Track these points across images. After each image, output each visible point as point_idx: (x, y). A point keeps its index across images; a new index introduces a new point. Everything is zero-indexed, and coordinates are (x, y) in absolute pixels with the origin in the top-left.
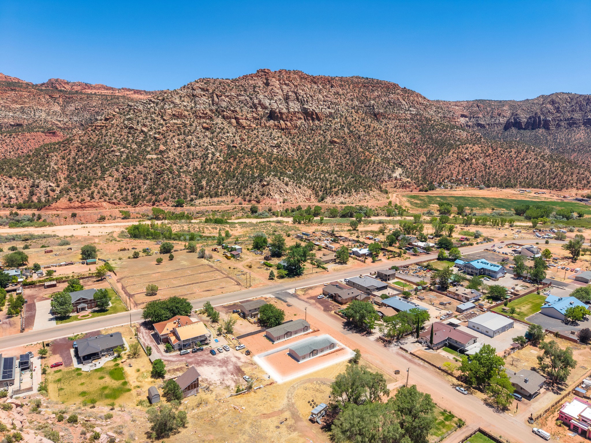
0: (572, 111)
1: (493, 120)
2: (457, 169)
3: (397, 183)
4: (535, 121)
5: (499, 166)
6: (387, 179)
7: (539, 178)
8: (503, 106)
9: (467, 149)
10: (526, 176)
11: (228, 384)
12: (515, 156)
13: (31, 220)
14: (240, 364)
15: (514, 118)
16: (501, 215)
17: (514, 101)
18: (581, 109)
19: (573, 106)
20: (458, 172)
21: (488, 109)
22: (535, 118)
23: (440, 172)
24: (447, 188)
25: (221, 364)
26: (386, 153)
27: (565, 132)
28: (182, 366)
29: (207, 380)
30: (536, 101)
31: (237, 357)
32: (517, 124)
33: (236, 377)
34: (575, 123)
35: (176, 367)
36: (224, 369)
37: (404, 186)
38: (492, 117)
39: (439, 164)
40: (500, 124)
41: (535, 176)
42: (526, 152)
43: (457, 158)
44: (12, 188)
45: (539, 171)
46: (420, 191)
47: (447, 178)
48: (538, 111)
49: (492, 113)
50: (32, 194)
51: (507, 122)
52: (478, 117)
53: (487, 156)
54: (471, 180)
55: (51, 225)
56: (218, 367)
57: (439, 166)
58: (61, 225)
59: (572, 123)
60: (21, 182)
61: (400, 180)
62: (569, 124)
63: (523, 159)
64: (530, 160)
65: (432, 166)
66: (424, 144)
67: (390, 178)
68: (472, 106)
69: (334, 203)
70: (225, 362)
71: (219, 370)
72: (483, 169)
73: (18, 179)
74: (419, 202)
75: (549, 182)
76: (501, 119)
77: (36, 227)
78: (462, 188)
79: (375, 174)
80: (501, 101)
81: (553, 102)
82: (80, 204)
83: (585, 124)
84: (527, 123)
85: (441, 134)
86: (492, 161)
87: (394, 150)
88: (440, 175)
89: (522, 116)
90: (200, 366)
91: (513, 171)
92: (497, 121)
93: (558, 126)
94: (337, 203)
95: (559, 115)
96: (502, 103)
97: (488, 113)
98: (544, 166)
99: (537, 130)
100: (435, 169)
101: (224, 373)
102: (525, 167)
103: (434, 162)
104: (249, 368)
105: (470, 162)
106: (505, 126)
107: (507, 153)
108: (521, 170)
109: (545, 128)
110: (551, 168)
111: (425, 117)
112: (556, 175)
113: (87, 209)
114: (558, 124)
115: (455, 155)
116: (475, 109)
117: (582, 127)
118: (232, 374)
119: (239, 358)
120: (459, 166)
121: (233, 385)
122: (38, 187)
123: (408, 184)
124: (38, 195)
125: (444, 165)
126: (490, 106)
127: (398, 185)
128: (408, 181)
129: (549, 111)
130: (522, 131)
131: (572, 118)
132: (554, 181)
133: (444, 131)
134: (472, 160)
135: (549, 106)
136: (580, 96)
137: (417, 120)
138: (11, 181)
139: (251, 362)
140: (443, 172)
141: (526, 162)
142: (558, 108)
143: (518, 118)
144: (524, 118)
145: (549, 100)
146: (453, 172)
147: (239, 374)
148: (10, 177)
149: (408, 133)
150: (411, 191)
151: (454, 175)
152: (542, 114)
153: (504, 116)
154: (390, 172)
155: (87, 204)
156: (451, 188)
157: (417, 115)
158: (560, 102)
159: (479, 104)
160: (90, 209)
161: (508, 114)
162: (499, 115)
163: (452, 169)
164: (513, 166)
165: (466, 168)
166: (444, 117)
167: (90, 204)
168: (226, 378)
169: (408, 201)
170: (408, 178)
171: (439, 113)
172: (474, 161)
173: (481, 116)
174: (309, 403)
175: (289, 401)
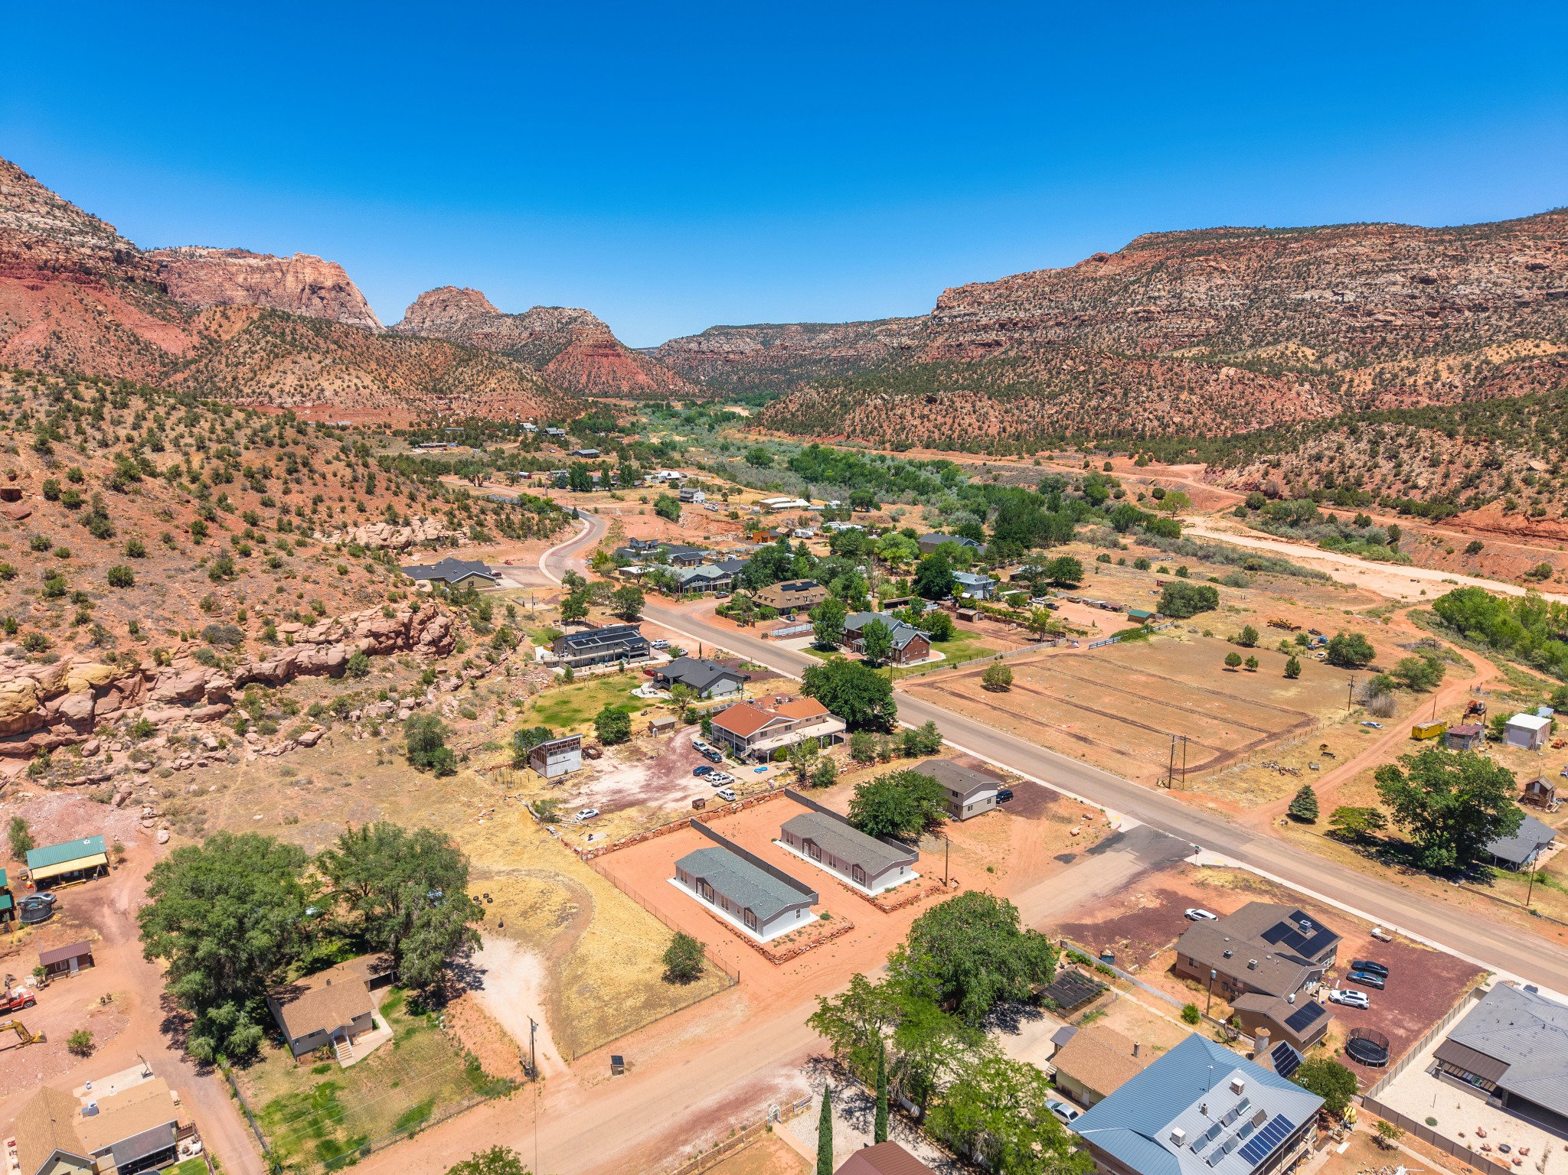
13: (1374, 540)
28: (650, 753)
44: (1434, 463)
50: (1469, 483)
55: (1405, 561)
58: (1424, 566)
60: (1469, 452)
73: (1466, 442)
77: (1364, 559)
82: (1525, 524)
113: (1537, 541)
122: (1500, 467)
124: (1483, 487)
138: (1446, 444)
148: (1451, 436)
155: (1541, 527)
160: (1544, 542)
167: (1553, 527)
174: (486, 896)
175: (499, 873)
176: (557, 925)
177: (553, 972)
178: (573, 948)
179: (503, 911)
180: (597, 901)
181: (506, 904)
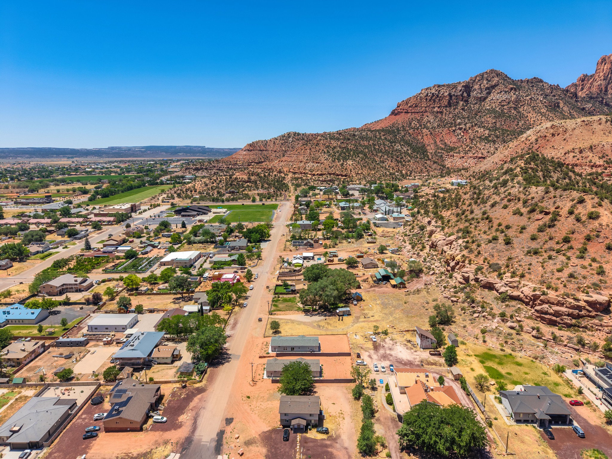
11: (391, 342)
14: (372, 352)
25: (389, 356)
28: (427, 366)
29: (407, 348)
31: (371, 358)
33: (382, 343)
35: (434, 367)
36: (388, 352)
56: (393, 355)
70: (385, 357)
71: (392, 353)
90: (409, 361)
101: (390, 349)
104: (365, 346)
118: (384, 346)
119: (370, 356)
121: (387, 340)
139: (361, 350)
147: (377, 344)
168: (391, 346)
176: (317, 325)
181: (335, 322)
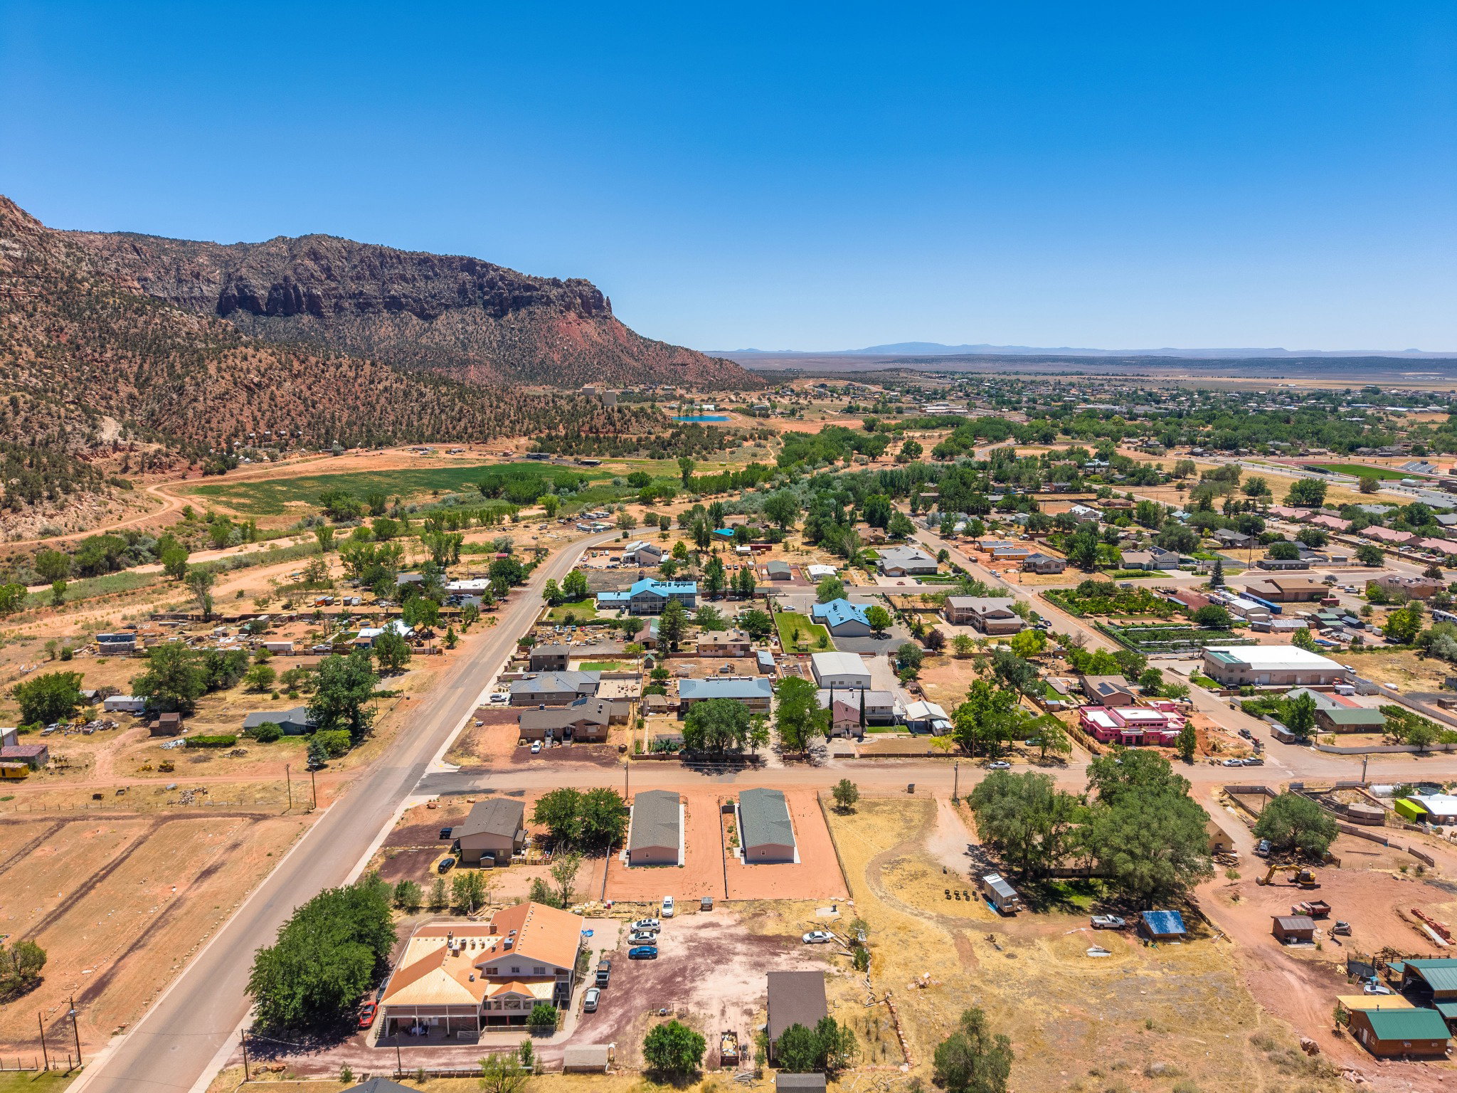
0: (359, 278)
1: (185, 289)
2: (247, 412)
3: (127, 457)
4: (287, 295)
5: (330, 400)
6: (86, 450)
7: (425, 421)
8: (195, 253)
9: (245, 358)
10: (392, 418)
12: (352, 374)
14: (740, 931)
15: (237, 286)
16: (463, 503)
17: (215, 245)
18: (373, 276)
19: (355, 266)
20: (255, 419)
21: (165, 258)
22: (285, 289)
23: (208, 422)
24: (262, 460)
26: (15, 376)
27: (356, 324)
30: (273, 250)
31: (703, 926)
32: (247, 301)
33: (795, 952)
34: (370, 305)
36: (739, 959)
37: (153, 465)
38: (180, 281)
39: (195, 400)
40: (203, 299)
41: (414, 418)
42: (373, 364)
43: (235, 383)
45: (417, 408)
46: (205, 474)
47: (236, 436)
48: (289, 273)
49: (178, 269)
51: (221, 295)
52: (146, 279)
53: (296, 376)
54: (292, 435)
56: (723, 967)
57: (200, 406)
59: (364, 305)
61: (131, 450)
62: (358, 305)
63: (372, 382)
64: (388, 384)
65: (175, 408)
66: (103, 346)
67: (96, 445)
68: (119, 249)
69: (19, 537)
70: (710, 950)
71: (736, 967)
72: (302, 408)
74: (247, 501)
75: (454, 428)
76: (204, 288)
78: (295, 457)
79: (39, 437)
80: (184, 243)
81: (315, 256)
83: (388, 306)
84: (271, 299)
85: (135, 321)
86: (310, 389)
87: (33, 364)
88: (211, 429)
89: (253, 281)
90: (686, 991)
91: (362, 408)
92: (197, 293)
93: (339, 309)
94: (28, 534)
95: (333, 285)
96: (189, 248)
97: (167, 271)
98: (422, 395)
99: (297, 317)
100: (190, 414)
101: (756, 964)
102: (383, 400)
103: (175, 396)
104: (770, 923)
105: (268, 392)
106: (220, 304)
107: (332, 369)
108: (378, 407)
109: (312, 313)
110: (438, 399)
111: (55, 270)
112: (461, 410)
114: (336, 304)
115: (227, 376)
116: (130, 256)
117: (385, 314)
118: (775, 954)
119: (712, 925)
120: (249, 403)
121: (823, 965)
123: (164, 459)
125: (210, 403)
126: (165, 251)
127: (131, 463)
128: (159, 451)
129: (312, 275)
130: (263, 319)
131: (361, 293)
132: (462, 424)
133: (140, 312)
134: (268, 386)
135: (309, 263)
136: (365, 245)
137: (38, 277)
139: (748, 914)
140: (215, 420)
141: (381, 387)
142: (329, 269)
143: (246, 286)
144: (260, 288)
145: (305, 249)
146: (241, 418)
147: (785, 944)
149: (32, 316)
150: (184, 478)
151: (249, 427)
152: (299, 280)
153: (209, 281)
154: (87, 431)
156: (273, 458)
157: (29, 261)
158: (329, 255)
159: (138, 246)
161: (217, 275)
162: (197, 276)
163: (235, 412)
164: (357, 398)
165: (265, 406)
166: (98, 273)
169: (218, 503)
170: (150, 441)
171: (80, 260)
172: (274, 388)
173: (150, 275)
174: (949, 898)
175: (930, 918)
176: (904, 860)
177: (922, 837)
178: (902, 843)
179: (939, 882)
180: (865, 866)
181: (935, 887)
